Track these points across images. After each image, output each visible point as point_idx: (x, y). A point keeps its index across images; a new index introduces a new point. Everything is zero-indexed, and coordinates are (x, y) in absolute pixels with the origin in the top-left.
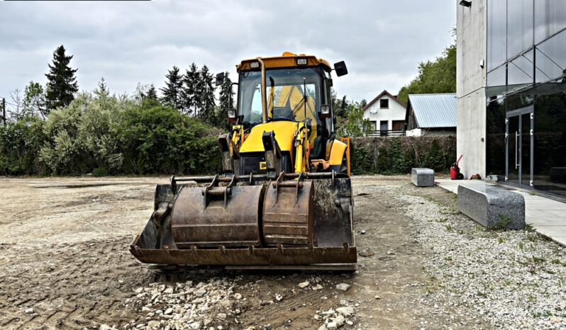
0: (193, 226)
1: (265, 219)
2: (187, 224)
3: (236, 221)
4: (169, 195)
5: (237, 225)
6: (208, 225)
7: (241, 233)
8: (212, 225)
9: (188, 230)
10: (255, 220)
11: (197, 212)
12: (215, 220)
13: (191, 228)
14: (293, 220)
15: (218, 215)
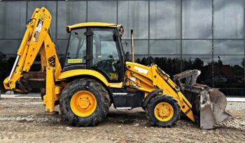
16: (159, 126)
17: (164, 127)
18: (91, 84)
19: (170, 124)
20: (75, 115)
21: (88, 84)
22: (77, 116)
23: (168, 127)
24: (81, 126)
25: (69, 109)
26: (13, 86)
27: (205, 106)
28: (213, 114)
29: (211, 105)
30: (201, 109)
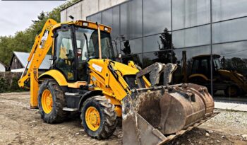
1: (207, 106)
2: (190, 114)
5: (201, 111)
6: (195, 113)
9: (190, 118)
10: (204, 107)
11: (190, 106)
13: (191, 116)
14: (212, 105)
15: (196, 107)
16: (88, 136)
17: (93, 137)
18: (50, 84)
19: (97, 135)
20: (43, 112)
21: (47, 84)
23: (96, 138)
24: (45, 122)
25: (40, 105)
26: (21, 84)
27: (128, 117)
28: (136, 132)
29: (134, 117)
30: (123, 121)
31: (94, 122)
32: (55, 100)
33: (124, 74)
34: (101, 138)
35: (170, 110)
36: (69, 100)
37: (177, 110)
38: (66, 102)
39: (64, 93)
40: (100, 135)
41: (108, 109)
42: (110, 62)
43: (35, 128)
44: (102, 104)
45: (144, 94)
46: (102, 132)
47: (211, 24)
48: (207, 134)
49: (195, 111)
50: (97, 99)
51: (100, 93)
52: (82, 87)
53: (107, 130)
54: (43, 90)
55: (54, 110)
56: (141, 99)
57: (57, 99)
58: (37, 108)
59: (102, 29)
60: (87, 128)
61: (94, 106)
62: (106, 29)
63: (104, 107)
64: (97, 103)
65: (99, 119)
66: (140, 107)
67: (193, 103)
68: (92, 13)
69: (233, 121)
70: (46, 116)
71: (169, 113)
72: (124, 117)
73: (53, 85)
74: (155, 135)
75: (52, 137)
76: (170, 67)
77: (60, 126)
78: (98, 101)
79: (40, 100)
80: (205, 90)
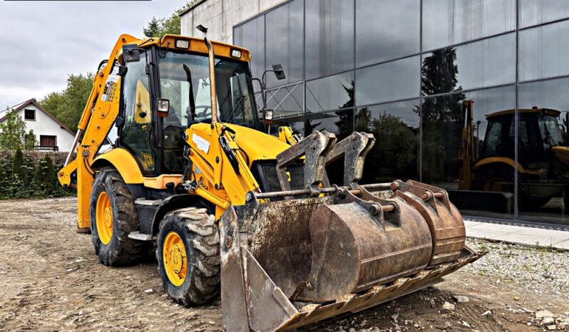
0: (381, 257)
1: (438, 237)
2: (374, 255)
3: (416, 244)
4: (246, 222)
5: (417, 248)
6: (393, 254)
7: (419, 258)
8: (397, 253)
9: (376, 265)
10: (429, 239)
11: (380, 237)
12: (399, 245)
13: (379, 261)
14: (457, 234)
15: (399, 238)
17: (175, 301)
18: (108, 179)
19: (181, 296)
20: (99, 241)
21: (104, 179)
22: (100, 242)
23: (180, 302)
24: (102, 263)
25: (94, 225)
26: (65, 180)
27: (230, 258)
28: (244, 293)
29: (242, 259)
30: (223, 266)
31: (178, 267)
32: (117, 215)
33: (253, 158)
34: (190, 304)
35: (330, 245)
36: (143, 214)
37: (342, 245)
38: (138, 219)
39: (134, 200)
40: (187, 296)
41: (203, 239)
42: (223, 131)
43: (73, 275)
44: (191, 226)
45: (280, 204)
46: (189, 290)
47: (517, 31)
48: (447, 305)
49: (393, 250)
50: (182, 215)
51: (198, 202)
52: (170, 186)
53: (199, 285)
54: (97, 194)
55: (115, 238)
56: (271, 217)
57: (120, 212)
58: (89, 233)
59: (226, 53)
60: (166, 280)
61: (176, 231)
62: (236, 54)
63: (193, 234)
64: (180, 224)
65: (185, 260)
66: (269, 235)
67: (390, 228)
68: (244, 18)
69: (537, 276)
70: (102, 249)
71: (328, 252)
72: (224, 257)
73: (114, 181)
74: (277, 302)
75: (91, 297)
76: (357, 141)
77: (126, 272)
78: (184, 219)
79: (93, 215)
80: (440, 199)
